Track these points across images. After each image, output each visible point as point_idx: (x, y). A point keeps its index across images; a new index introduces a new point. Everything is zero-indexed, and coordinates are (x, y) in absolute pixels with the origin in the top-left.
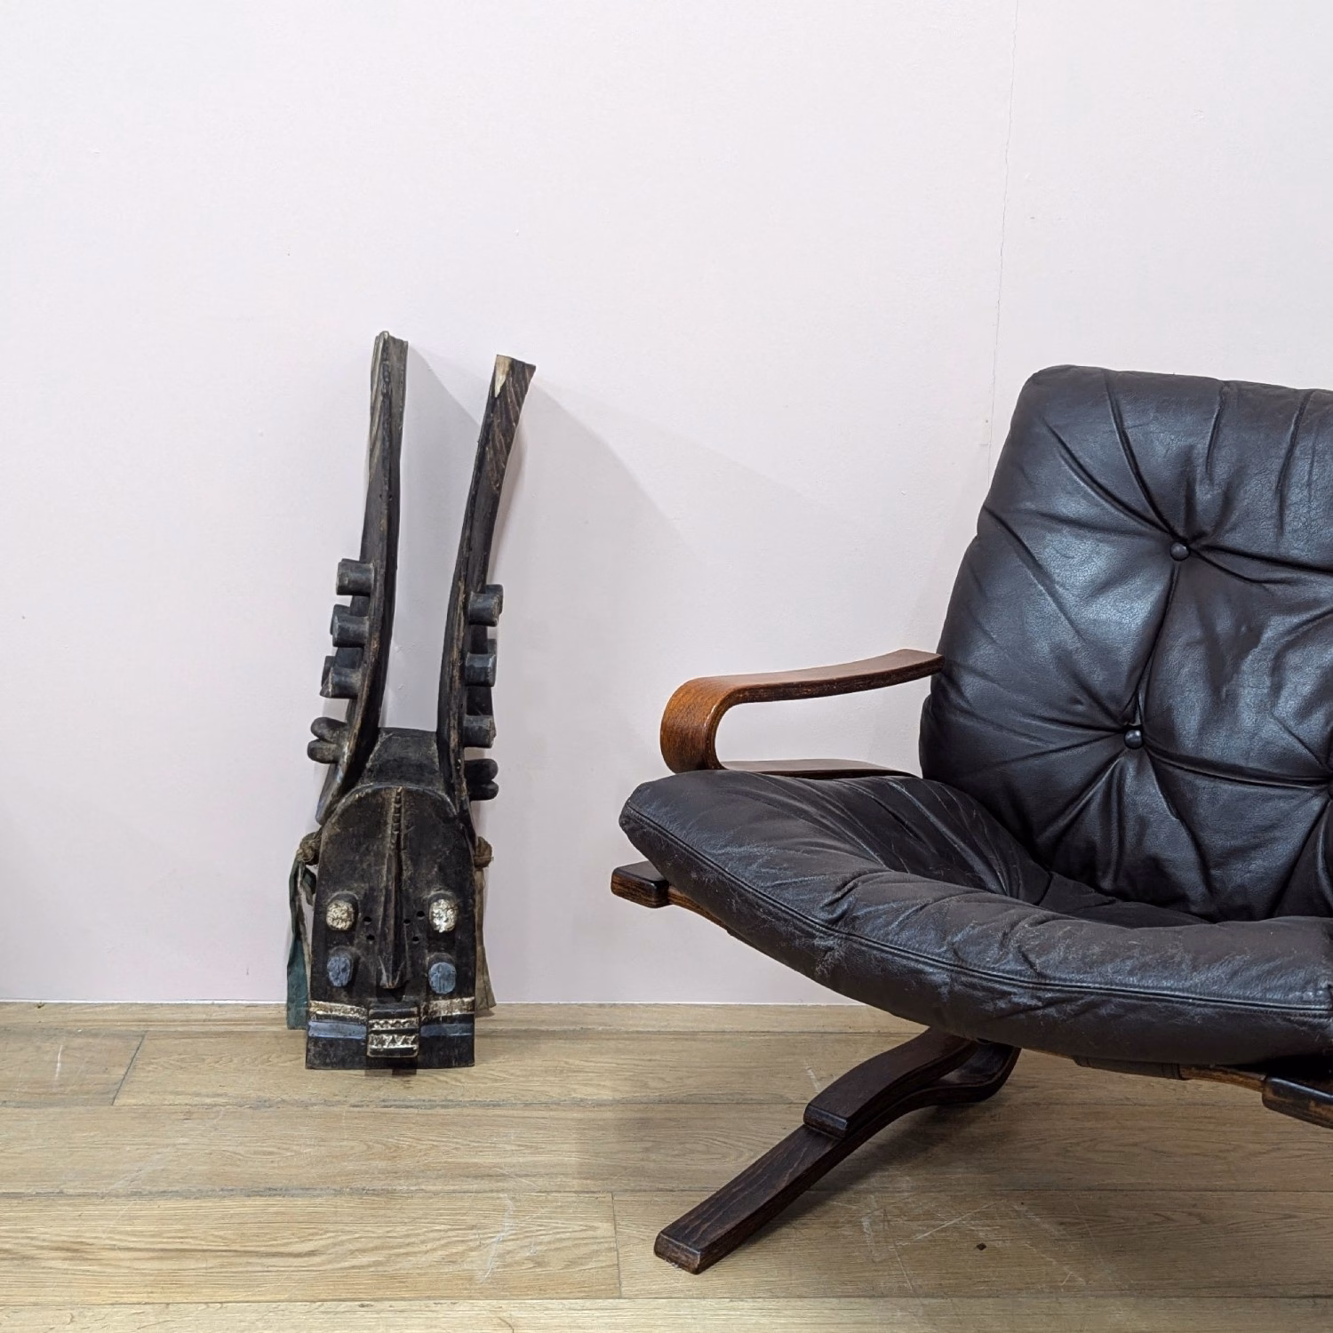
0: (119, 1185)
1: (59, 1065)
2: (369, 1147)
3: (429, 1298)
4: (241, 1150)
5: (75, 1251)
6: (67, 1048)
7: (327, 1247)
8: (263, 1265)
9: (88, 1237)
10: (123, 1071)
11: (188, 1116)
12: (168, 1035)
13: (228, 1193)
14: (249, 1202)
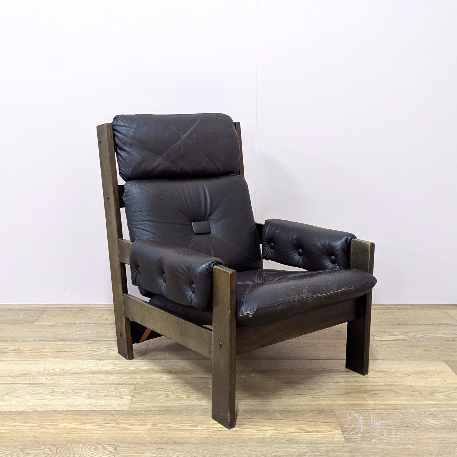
0: (31, 339)
1: (22, 316)
2: (93, 332)
3: (98, 360)
4: (62, 333)
5: (17, 351)
6: (25, 313)
7: (77, 350)
8: (61, 354)
9: (21, 348)
10: (37, 317)
11: (51, 326)
12: (50, 311)
13: (56, 341)
14: (61, 342)
